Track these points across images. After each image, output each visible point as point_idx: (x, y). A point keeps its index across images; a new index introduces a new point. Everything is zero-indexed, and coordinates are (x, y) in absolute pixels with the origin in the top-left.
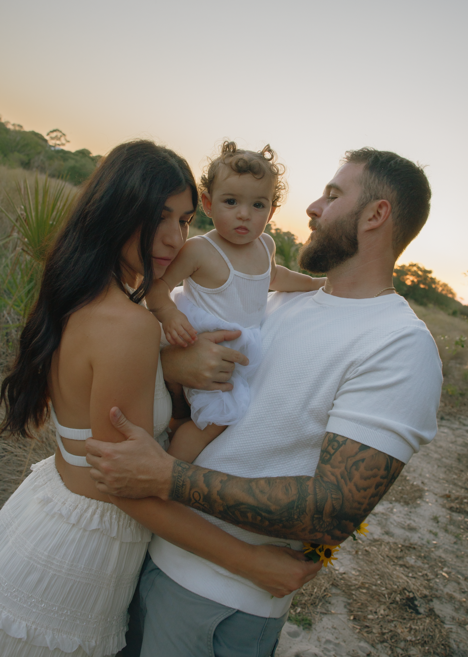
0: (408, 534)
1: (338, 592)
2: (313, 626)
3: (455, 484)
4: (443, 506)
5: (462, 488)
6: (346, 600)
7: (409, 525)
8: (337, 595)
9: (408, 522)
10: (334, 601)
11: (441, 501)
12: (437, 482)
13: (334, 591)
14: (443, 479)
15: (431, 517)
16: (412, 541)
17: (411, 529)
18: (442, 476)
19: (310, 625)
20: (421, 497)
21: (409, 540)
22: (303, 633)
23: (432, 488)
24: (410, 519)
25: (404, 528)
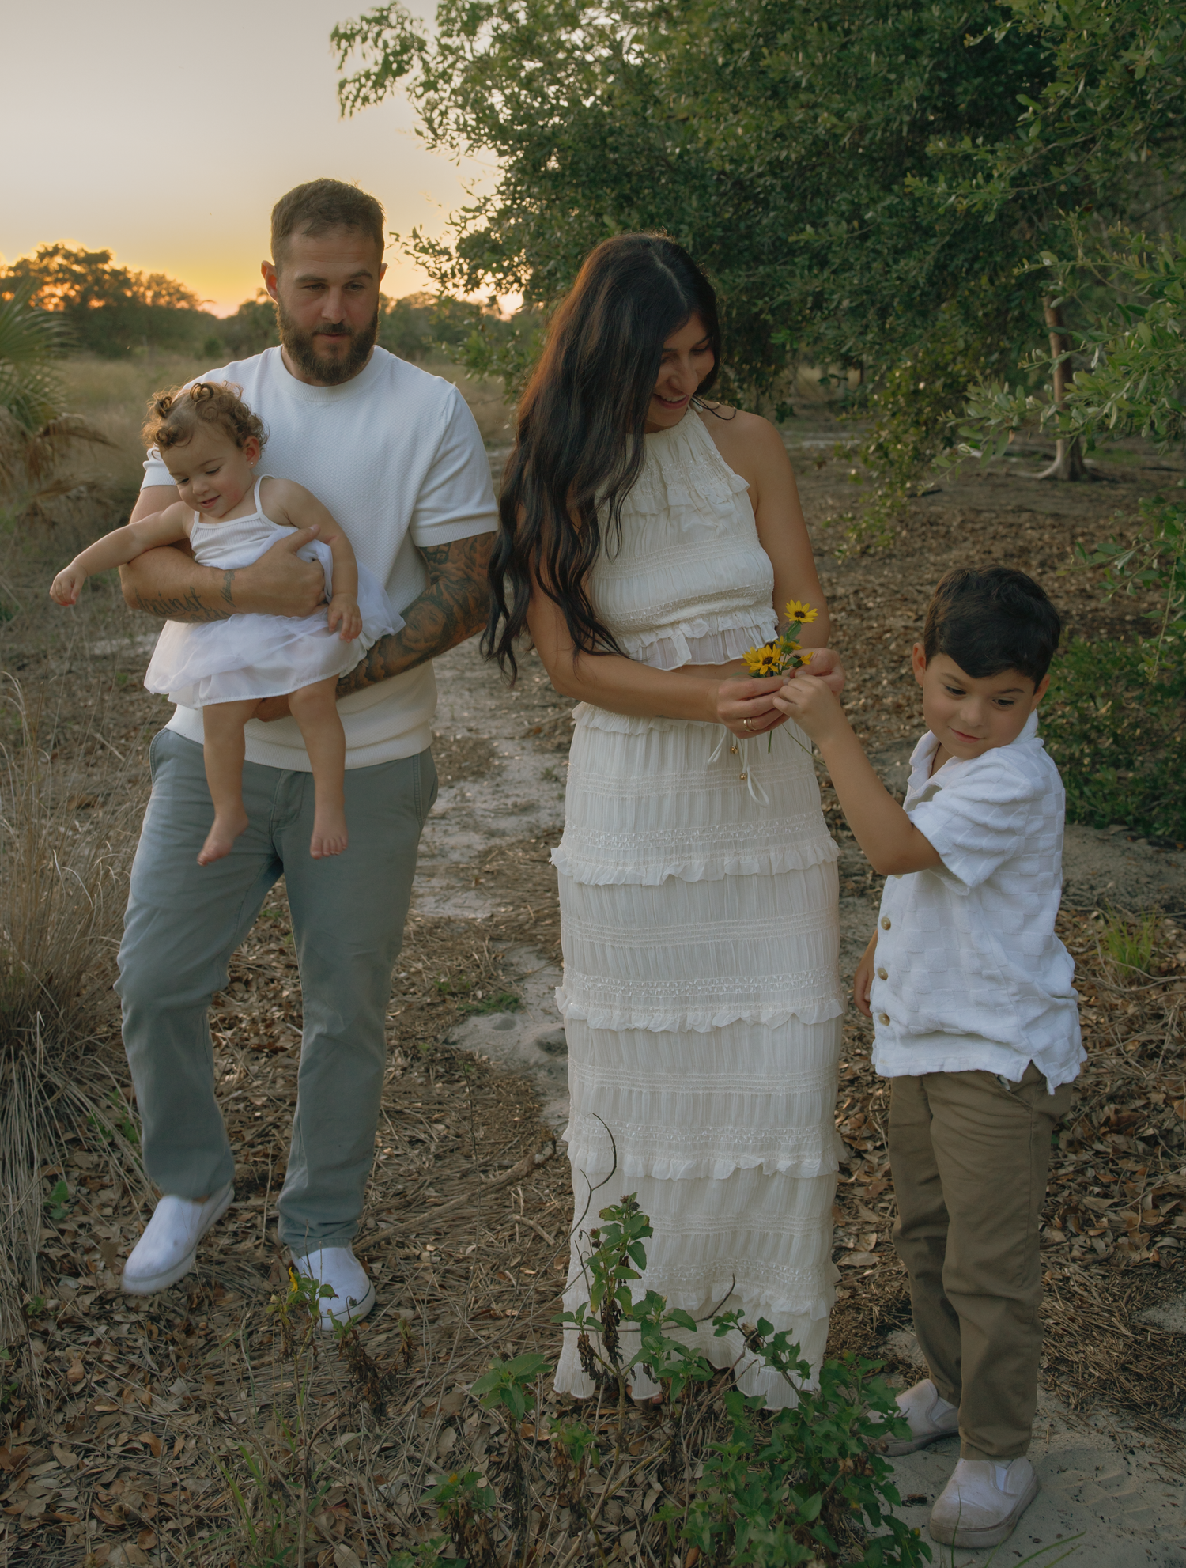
0: (525, 819)
1: (510, 944)
2: (523, 1001)
3: (526, 708)
4: (542, 751)
5: (545, 707)
6: (531, 949)
7: (515, 805)
8: (511, 949)
9: (510, 802)
10: (515, 960)
11: (528, 744)
12: (493, 717)
13: (501, 946)
14: (499, 708)
15: (539, 776)
16: (544, 826)
17: (527, 808)
18: (492, 704)
19: (516, 1001)
20: (492, 754)
21: (538, 827)
22: (517, 1017)
23: (494, 731)
24: (507, 796)
25: (512, 814)
